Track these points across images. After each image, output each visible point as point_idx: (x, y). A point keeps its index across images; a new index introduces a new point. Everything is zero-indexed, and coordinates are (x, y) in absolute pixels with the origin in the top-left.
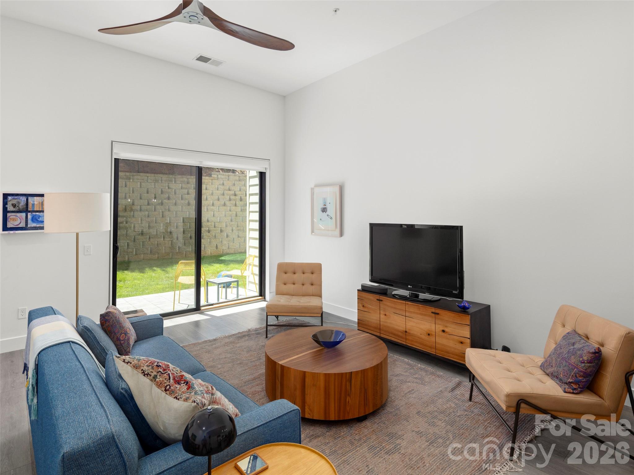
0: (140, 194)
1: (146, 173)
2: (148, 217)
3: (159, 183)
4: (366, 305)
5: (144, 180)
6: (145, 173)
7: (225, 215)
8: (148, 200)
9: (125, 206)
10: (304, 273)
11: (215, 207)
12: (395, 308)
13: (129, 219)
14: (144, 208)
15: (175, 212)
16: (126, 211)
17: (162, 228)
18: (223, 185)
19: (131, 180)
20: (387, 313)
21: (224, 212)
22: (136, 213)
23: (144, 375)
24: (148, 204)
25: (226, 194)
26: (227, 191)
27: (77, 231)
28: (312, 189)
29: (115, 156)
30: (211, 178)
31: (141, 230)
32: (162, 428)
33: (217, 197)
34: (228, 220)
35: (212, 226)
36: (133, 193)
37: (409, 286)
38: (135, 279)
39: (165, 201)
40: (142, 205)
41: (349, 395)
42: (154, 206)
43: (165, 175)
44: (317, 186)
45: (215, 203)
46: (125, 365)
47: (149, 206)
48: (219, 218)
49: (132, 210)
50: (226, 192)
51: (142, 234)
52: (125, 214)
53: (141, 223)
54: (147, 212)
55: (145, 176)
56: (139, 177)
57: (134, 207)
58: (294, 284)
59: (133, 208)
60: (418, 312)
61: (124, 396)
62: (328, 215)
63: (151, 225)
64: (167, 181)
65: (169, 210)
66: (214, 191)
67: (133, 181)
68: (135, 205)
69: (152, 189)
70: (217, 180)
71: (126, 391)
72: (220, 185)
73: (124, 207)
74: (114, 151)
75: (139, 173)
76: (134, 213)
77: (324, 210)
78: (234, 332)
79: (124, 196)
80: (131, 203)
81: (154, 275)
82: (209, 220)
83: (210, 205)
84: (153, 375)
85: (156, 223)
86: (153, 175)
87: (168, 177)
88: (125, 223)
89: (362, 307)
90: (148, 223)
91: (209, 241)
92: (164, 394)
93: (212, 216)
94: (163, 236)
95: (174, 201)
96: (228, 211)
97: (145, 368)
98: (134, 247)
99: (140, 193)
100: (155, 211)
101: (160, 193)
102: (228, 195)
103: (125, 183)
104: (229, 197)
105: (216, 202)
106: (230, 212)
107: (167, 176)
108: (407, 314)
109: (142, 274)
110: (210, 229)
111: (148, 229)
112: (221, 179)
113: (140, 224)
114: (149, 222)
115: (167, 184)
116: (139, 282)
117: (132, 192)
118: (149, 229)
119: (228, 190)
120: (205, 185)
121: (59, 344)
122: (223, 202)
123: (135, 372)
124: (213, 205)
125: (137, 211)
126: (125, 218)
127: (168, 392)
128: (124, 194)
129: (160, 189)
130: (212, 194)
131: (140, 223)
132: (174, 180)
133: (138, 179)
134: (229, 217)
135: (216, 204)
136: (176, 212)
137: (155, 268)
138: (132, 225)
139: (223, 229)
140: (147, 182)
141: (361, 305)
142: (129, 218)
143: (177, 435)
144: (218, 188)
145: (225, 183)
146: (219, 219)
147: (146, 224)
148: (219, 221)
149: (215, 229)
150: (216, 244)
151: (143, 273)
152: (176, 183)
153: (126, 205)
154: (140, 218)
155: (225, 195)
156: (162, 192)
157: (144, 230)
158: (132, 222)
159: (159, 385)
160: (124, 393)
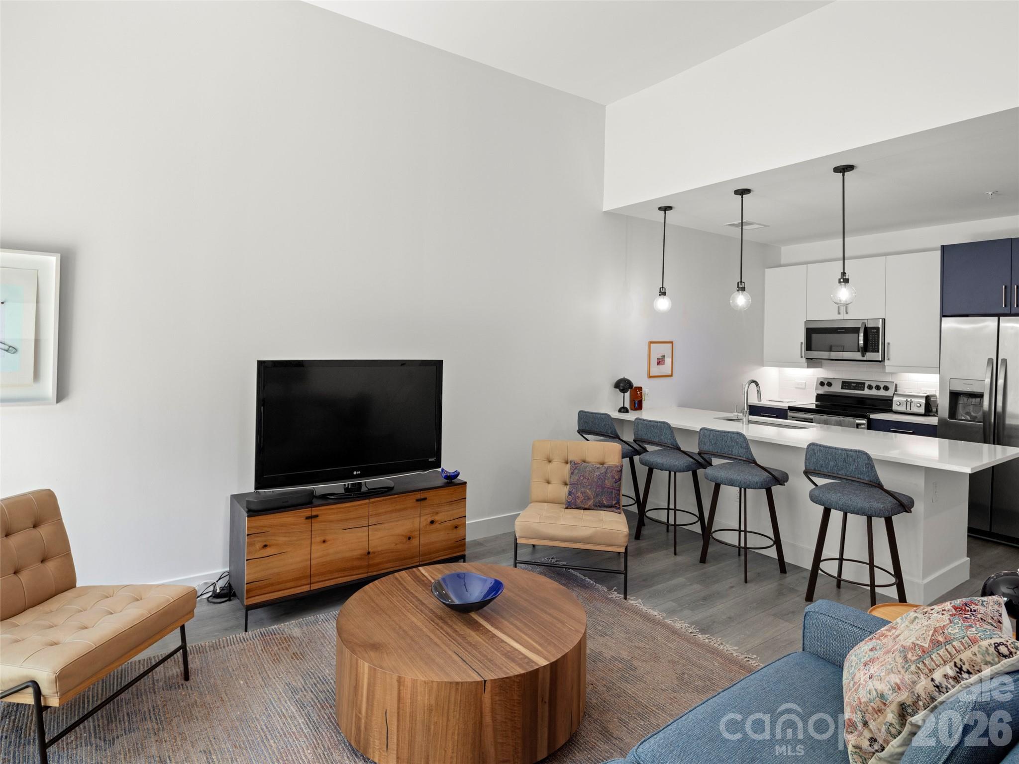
20: (327, 538)
37: (355, 473)
108: (372, 521)
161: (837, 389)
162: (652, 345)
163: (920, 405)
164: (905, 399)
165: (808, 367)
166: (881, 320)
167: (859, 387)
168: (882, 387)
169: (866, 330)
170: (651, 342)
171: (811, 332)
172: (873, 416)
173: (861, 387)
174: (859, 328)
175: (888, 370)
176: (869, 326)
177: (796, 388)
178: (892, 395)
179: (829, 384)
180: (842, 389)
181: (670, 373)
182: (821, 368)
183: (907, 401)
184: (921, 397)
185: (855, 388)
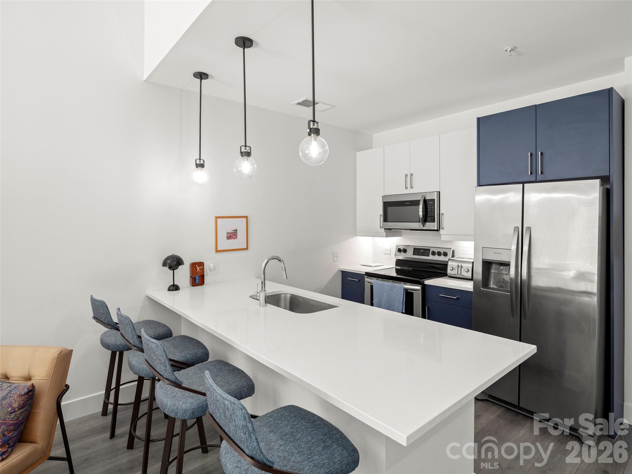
161: (410, 255)
162: (218, 220)
163: (468, 270)
164: (457, 264)
165: (387, 236)
166: (436, 192)
167: (425, 253)
168: (442, 253)
169: (425, 201)
170: (217, 218)
171: (387, 205)
172: (428, 282)
173: (427, 253)
174: (419, 201)
175: (443, 238)
176: (427, 198)
177: (385, 254)
178: (448, 260)
179: (405, 251)
180: (414, 254)
181: (245, 247)
182: (401, 236)
183: (458, 266)
184: (469, 262)
185: (423, 254)
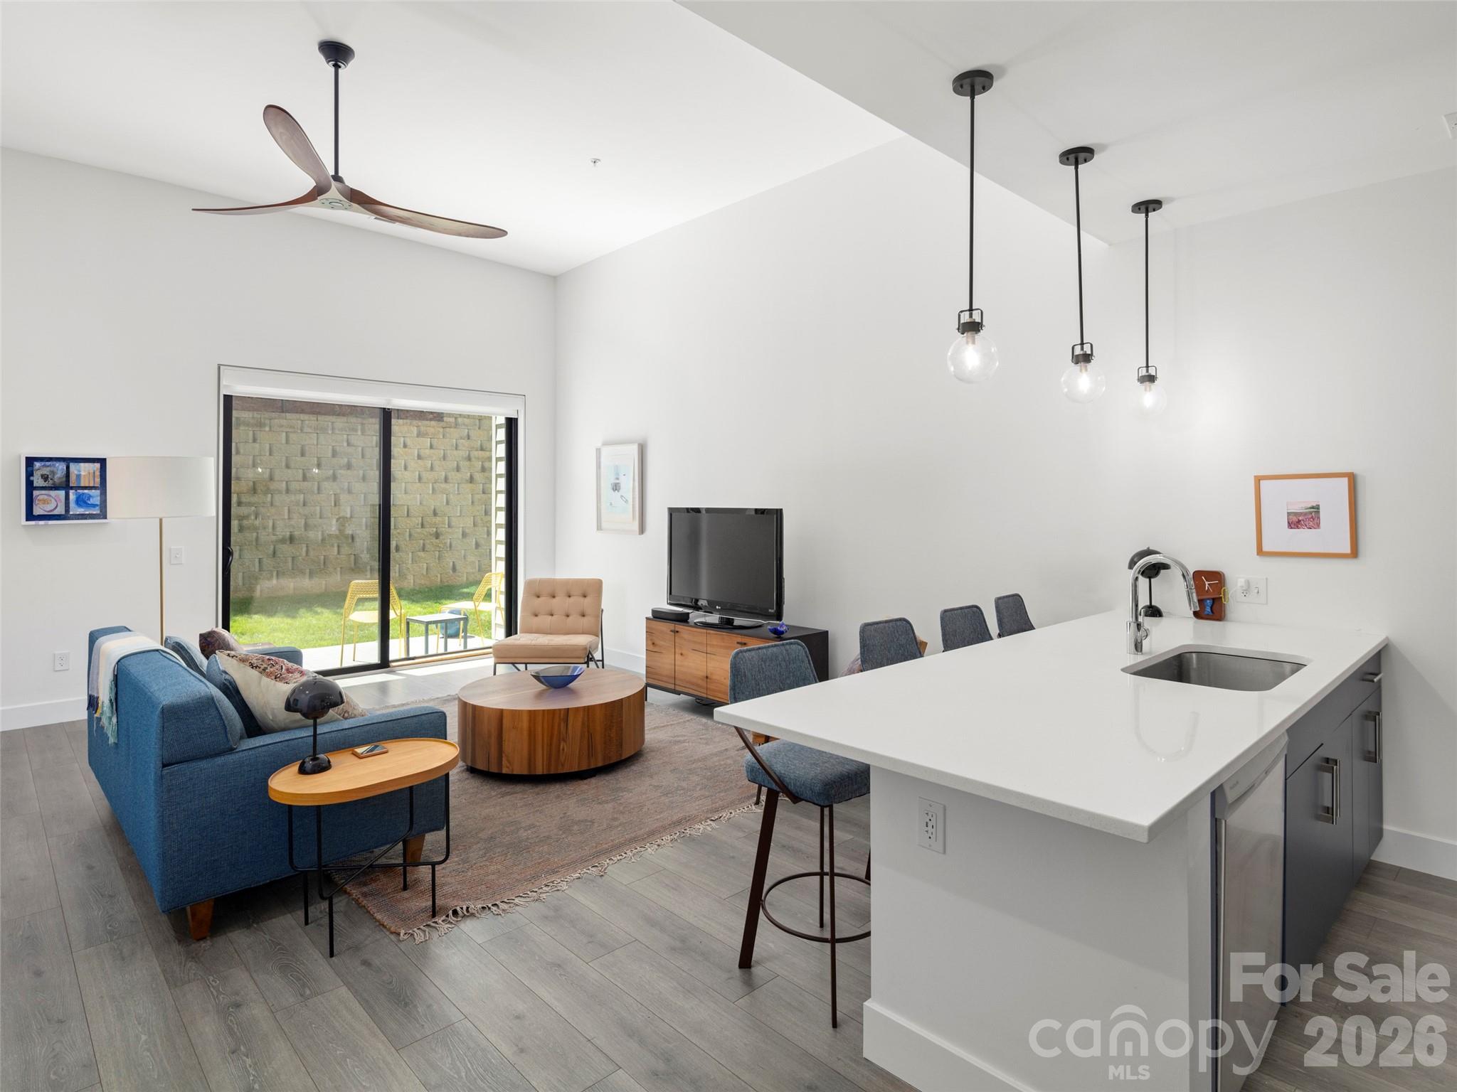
0: (287, 457)
1: (301, 413)
2: (304, 505)
3: (328, 433)
4: (657, 642)
5: (294, 428)
6: (297, 413)
7: (473, 502)
8: (303, 470)
9: (254, 482)
10: (570, 597)
11: (451, 485)
12: (695, 642)
13: (262, 510)
14: (294, 486)
15: (363, 496)
16: (255, 493)
17: (333, 529)
18: (469, 439)
19: (267, 429)
20: (683, 652)
21: (470, 495)
22: (277, 497)
23: (252, 668)
24: (305, 478)
25: (475, 458)
26: (477, 450)
27: (161, 516)
28: (598, 451)
29: (224, 392)
30: (442, 424)
31: (288, 533)
32: (271, 718)
33: (456, 465)
34: (478, 511)
35: (445, 524)
36: (270, 455)
37: (717, 607)
38: (274, 630)
39: (340, 471)
40: (291, 479)
41: (564, 741)
42: (316, 483)
43: (341, 417)
44: (606, 444)
45: (450, 478)
46: (230, 659)
47: (306, 483)
48: (459, 509)
49: (267, 491)
50: (475, 454)
51: (292, 539)
52: (254, 499)
53: (289, 518)
54: (302, 495)
55: (298, 420)
56: (284, 422)
57: (273, 486)
58: (552, 615)
59: (272, 488)
60: (723, 644)
61: (229, 688)
62: (622, 496)
63: (311, 522)
64: (346, 431)
65: (350, 492)
66: (449, 451)
67: (270, 430)
68: (276, 479)
69: (313, 447)
70: (455, 428)
71: (230, 683)
72: (461, 438)
73: (251, 484)
74: (223, 382)
75: (283, 412)
76: (272, 497)
77: (616, 487)
78: (440, 696)
79: (251, 462)
80: (267, 476)
81: (314, 622)
82: (437, 512)
83: (440, 481)
84: (262, 667)
85: (321, 518)
86: (313, 418)
87: (347, 422)
88: (253, 517)
89: (652, 646)
90: (304, 517)
91: (437, 555)
92: (273, 682)
93: (445, 504)
94: (336, 545)
95: (361, 472)
96: (478, 494)
97: (254, 661)
98: (274, 567)
99: (287, 455)
100: (319, 493)
101: (330, 455)
102: (478, 459)
103: (254, 434)
104: (480, 463)
105: (453, 476)
106: (483, 495)
107: (344, 419)
108: (709, 650)
109: (289, 621)
110: (439, 531)
111: (303, 530)
112: (463, 427)
113: (287, 521)
114: (305, 515)
115: (345, 436)
116: (281, 635)
117: (268, 454)
118: (306, 530)
119: (479, 448)
120: (429, 439)
121: (144, 652)
122: (469, 474)
123: (242, 665)
124: (446, 480)
125: (280, 492)
126: (253, 508)
127: (278, 679)
128: (251, 458)
129: (330, 447)
130: (444, 458)
131: (286, 517)
132: (359, 427)
133: (282, 426)
134: (482, 505)
135: (452, 479)
136: (365, 494)
137: (319, 610)
138: (268, 522)
139: (467, 531)
140: (302, 430)
141: (650, 643)
142: (263, 507)
143: (287, 721)
144: (456, 445)
145: (472, 434)
146: (459, 511)
147: (300, 520)
148: (458, 515)
149: (450, 530)
150: (454, 562)
151: (294, 617)
152: (365, 435)
153: (255, 480)
154: (286, 508)
155: (473, 459)
156: (334, 454)
157: (296, 533)
158: (269, 517)
159: (268, 675)
160: (228, 684)
162: (1264, 483)
170: (1260, 478)
181: (1347, 550)
